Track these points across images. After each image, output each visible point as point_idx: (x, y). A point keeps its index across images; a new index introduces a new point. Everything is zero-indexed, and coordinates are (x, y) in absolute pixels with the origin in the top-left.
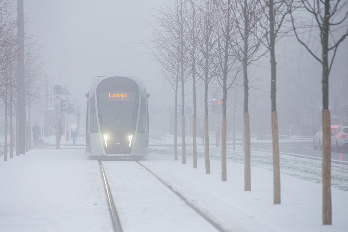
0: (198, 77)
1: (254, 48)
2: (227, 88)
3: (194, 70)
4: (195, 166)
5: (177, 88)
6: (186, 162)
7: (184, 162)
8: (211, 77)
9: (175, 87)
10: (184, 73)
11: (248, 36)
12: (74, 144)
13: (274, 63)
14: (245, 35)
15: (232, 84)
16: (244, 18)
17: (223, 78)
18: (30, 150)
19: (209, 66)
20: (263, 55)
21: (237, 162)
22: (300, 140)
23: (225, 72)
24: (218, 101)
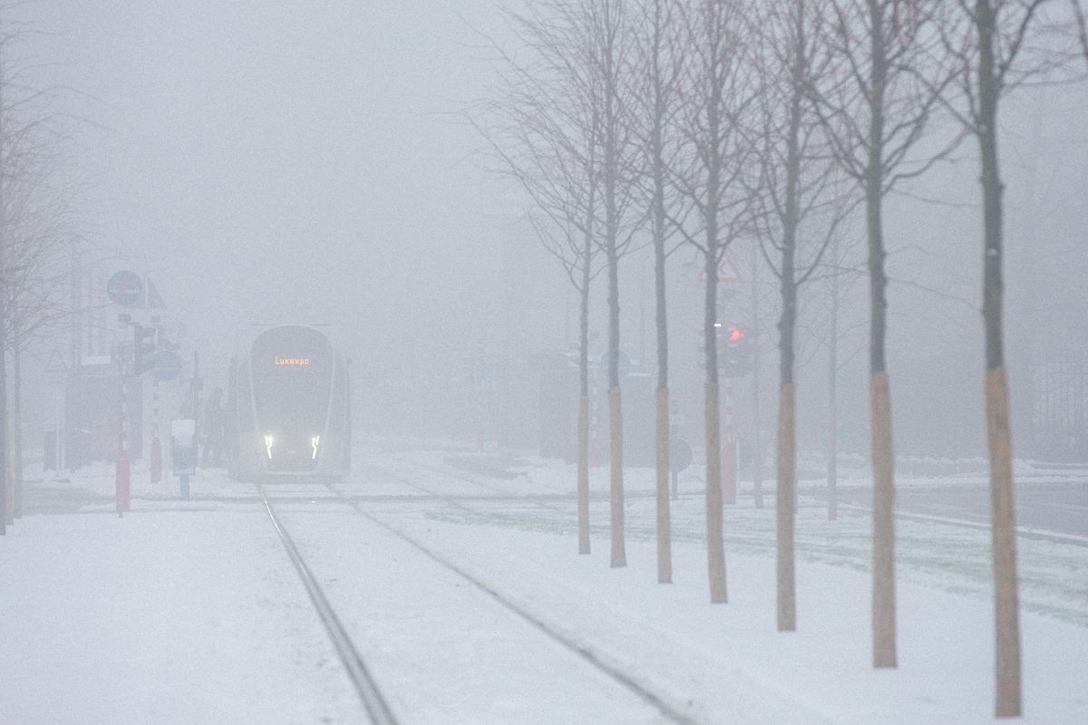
0: (679, 237)
1: (907, 131)
2: (796, 281)
3: (657, 209)
4: (665, 575)
5: (587, 280)
6: (625, 561)
7: (618, 559)
8: (730, 238)
9: (578, 276)
10: (618, 223)
11: (885, 84)
12: (185, 494)
13: (993, 188)
14: (875, 82)
15: (816, 264)
16: (868, 19)
17: (780, 245)
18: (19, 518)
19: (719, 199)
20: (941, 156)
21: (818, 559)
22: (1035, 476)
23: (791, 219)
24: (730, 330)
